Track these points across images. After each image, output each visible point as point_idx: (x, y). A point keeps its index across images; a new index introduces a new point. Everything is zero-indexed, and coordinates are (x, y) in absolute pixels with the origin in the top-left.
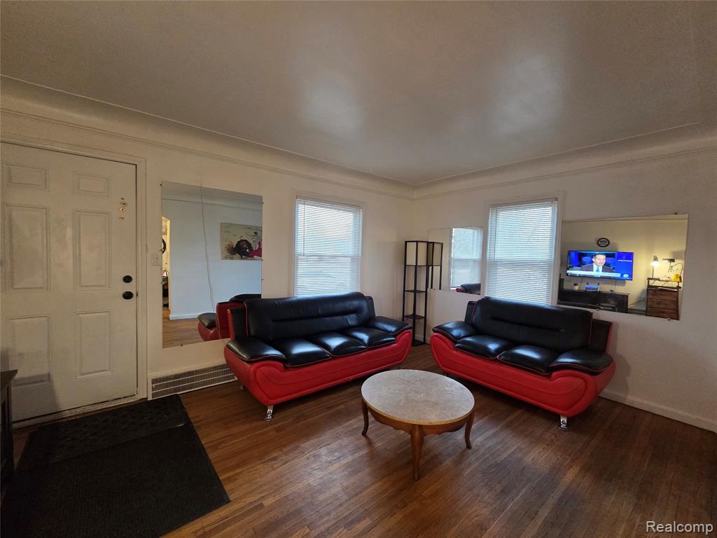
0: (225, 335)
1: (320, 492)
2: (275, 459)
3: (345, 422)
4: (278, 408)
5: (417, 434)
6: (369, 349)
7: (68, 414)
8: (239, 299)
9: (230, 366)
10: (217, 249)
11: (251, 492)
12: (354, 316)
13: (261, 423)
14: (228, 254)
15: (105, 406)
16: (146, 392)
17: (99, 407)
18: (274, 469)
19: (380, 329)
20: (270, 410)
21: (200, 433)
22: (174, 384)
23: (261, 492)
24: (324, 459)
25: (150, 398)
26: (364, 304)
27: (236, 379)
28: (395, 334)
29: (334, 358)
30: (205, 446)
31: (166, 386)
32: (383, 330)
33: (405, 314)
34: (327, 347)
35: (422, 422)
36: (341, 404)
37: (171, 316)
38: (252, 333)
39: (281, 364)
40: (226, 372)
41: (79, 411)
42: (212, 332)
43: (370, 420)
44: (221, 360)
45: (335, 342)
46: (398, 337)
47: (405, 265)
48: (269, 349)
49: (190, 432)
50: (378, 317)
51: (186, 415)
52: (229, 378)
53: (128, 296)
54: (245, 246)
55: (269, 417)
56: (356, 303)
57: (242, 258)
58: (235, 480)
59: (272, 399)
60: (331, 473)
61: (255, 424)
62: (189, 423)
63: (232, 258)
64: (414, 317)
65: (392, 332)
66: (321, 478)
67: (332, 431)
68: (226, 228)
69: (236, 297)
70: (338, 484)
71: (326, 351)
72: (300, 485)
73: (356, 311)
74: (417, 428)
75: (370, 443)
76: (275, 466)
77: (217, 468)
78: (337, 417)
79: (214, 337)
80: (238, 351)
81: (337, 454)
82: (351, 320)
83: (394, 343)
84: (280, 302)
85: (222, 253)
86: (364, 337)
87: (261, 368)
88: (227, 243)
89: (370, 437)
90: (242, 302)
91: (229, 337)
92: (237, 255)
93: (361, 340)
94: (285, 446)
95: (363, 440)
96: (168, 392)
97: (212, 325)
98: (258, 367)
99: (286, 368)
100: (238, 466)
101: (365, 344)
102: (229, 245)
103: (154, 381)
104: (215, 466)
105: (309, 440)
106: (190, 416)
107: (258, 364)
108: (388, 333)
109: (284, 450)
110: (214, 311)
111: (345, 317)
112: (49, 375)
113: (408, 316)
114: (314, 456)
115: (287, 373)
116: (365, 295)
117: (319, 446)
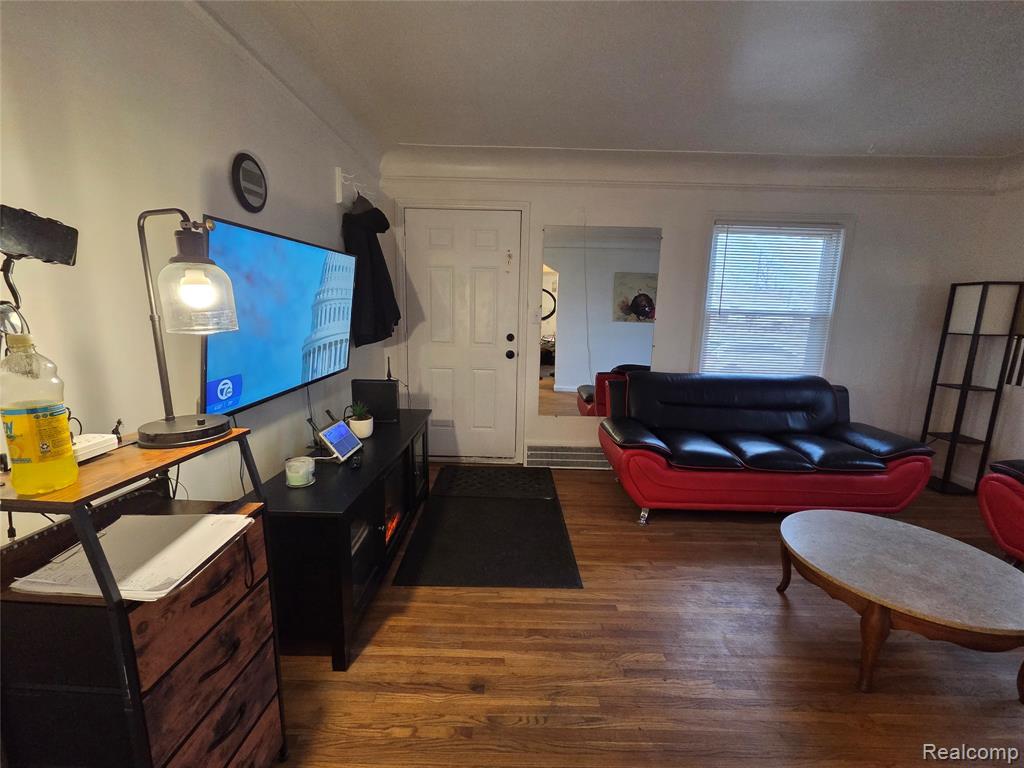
0: (601, 413)
1: (690, 629)
2: (639, 568)
3: (753, 565)
4: (655, 514)
5: (875, 618)
6: (818, 472)
7: (464, 460)
8: (622, 370)
9: (604, 450)
10: (608, 307)
11: (607, 589)
12: (801, 415)
13: (631, 524)
14: (622, 314)
15: (491, 461)
16: (522, 458)
17: (486, 461)
18: (637, 579)
19: (853, 445)
20: (644, 514)
21: (566, 513)
22: (547, 456)
23: (617, 595)
24: (706, 595)
25: (525, 465)
26: (828, 399)
27: (611, 468)
28: (885, 458)
29: (747, 470)
30: (568, 527)
31: (541, 456)
32: (860, 448)
33: (930, 429)
34: (740, 452)
35: (888, 602)
36: (754, 539)
37: (555, 386)
38: (633, 414)
39: (663, 459)
40: (599, 457)
41: (472, 460)
42: (589, 407)
43: (793, 577)
44: (595, 443)
45: (754, 448)
46: (891, 465)
47: (945, 332)
48: (651, 437)
49: (555, 507)
50: (853, 423)
51: (555, 491)
52: (603, 465)
53: (510, 355)
54: (644, 303)
55: (643, 521)
56: (808, 394)
57: (639, 320)
58: (591, 571)
59: (646, 500)
60: (712, 615)
61: (624, 523)
62: (556, 499)
63: (626, 320)
64: (956, 437)
65: (878, 453)
66: (695, 614)
67: (726, 567)
68: (621, 278)
69: (619, 367)
70: (718, 632)
71: (737, 458)
72: (665, 609)
73: (808, 407)
74: (877, 610)
75: (786, 605)
76: (639, 576)
77: (576, 552)
78: (739, 554)
79: (590, 413)
80: (611, 431)
81: (726, 597)
82: (796, 421)
83: (880, 473)
84: (675, 379)
85: (614, 313)
86: (816, 451)
87: (636, 457)
88: (622, 299)
89: (789, 598)
90: (623, 374)
91: (605, 415)
92: (633, 315)
93: (808, 455)
94: (656, 559)
95: (777, 598)
96: (542, 463)
97: (589, 400)
98: (632, 456)
99: (670, 466)
100: (597, 558)
101: (811, 461)
102: (623, 302)
103: (530, 448)
104: (574, 549)
105: (690, 566)
106: (558, 493)
107: (631, 451)
108: (869, 453)
109: (655, 564)
110: (592, 382)
111: (783, 414)
112: (453, 421)
113: (938, 436)
114: (693, 586)
115: (671, 473)
116: (831, 383)
117: (704, 578)
